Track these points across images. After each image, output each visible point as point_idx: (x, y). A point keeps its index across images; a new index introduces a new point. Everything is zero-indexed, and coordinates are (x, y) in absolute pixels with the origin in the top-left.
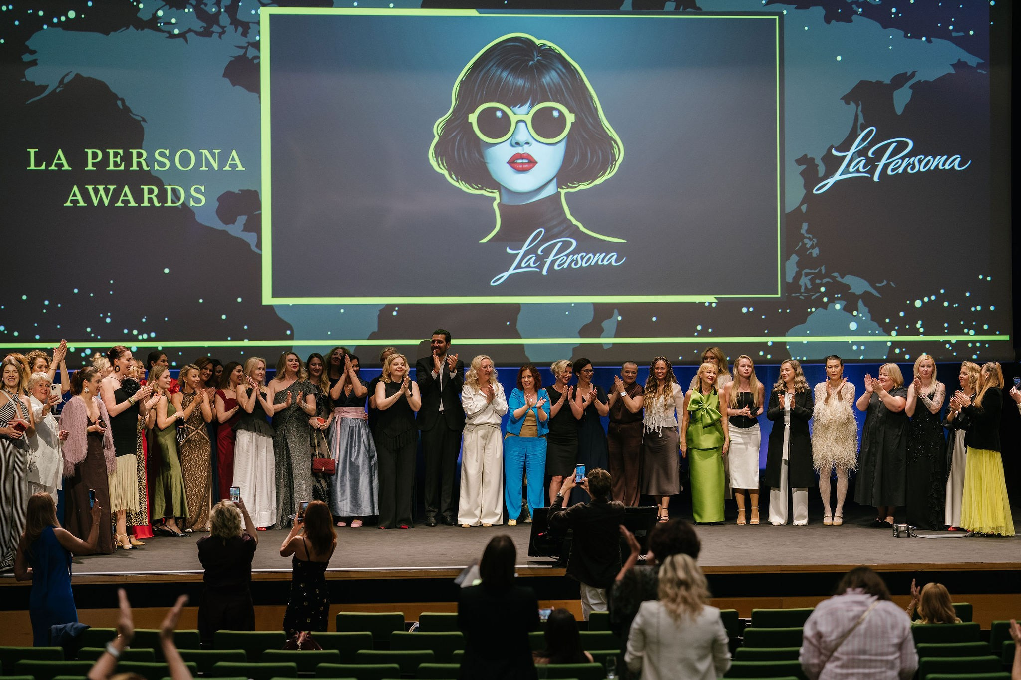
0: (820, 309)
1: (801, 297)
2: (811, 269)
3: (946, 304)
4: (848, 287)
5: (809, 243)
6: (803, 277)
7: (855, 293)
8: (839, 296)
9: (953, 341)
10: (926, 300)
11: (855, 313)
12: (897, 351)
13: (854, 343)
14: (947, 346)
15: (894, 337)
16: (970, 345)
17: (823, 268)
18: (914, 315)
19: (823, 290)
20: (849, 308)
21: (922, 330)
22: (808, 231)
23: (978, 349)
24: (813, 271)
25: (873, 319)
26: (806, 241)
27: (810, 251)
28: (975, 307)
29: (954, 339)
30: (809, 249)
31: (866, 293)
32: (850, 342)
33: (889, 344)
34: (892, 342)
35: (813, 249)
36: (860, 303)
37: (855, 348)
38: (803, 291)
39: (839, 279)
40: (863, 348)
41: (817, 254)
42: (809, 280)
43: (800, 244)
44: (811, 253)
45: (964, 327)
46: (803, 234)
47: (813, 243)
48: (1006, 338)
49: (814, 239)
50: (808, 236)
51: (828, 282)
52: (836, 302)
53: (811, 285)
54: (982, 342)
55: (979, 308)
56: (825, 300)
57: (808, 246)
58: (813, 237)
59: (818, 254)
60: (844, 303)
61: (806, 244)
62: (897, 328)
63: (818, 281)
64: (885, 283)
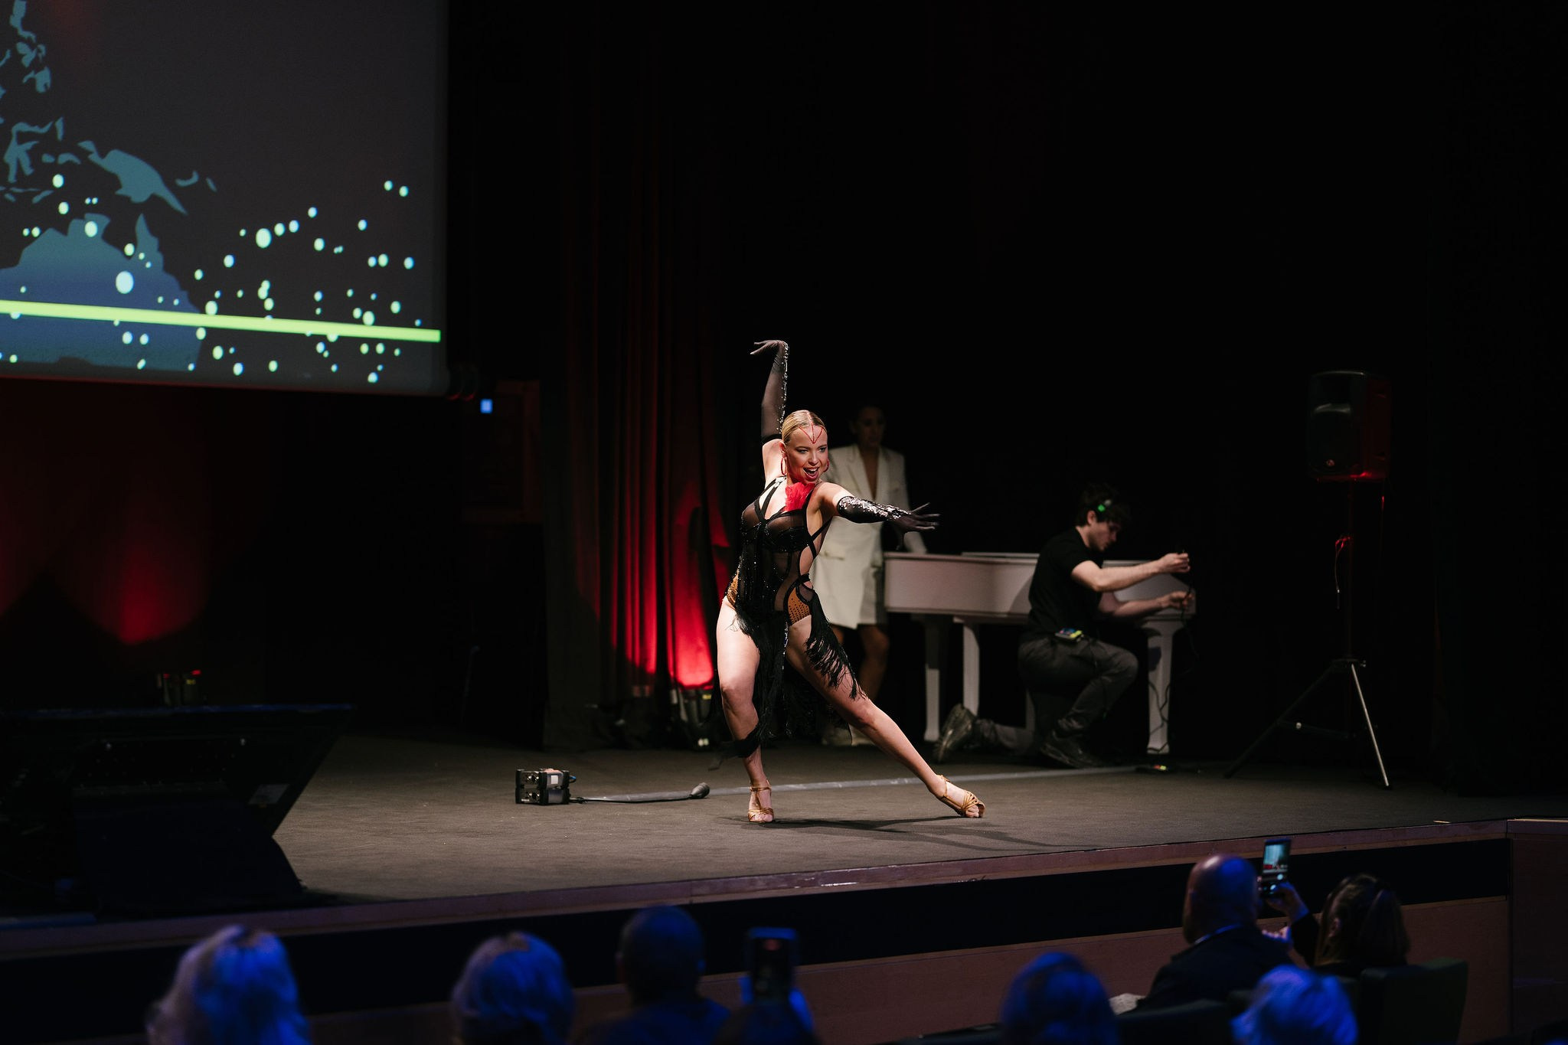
0: (51, 232)
1: (8, 196)
2: (33, 124)
3: (319, 245)
4: (113, 181)
5: (28, 56)
6: (14, 141)
7: (126, 199)
8: (95, 201)
9: (332, 338)
10: (279, 229)
11: (129, 249)
12: (218, 353)
13: (126, 326)
14: (320, 347)
15: (211, 318)
16: (364, 349)
17: (59, 125)
18: (255, 264)
19: (58, 181)
20: (116, 236)
21: (269, 305)
22: (26, 23)
23: (380, 359)
24: (36, 129)
25: (169, 267)
26: (22, 48)
27: (31, 75)
28: (377, 258)
29: (334, 331)
30: (27, 71)
31: (154, 198)
32: (116, 323)
33: (201, 334)
34: (209, 330)
35: (36, 73)
36: (141, 226)
37: (127, 338)
38: (12, 178)
39: (94, 158)
40: (144, 339)
41: (45, 85)
42: (30, 153)
43: (8, 55)
44: (32, 82)
45: (355, 302)
46: (15, 30)
47: (37, 57)
48: (433, 336)
49: (42, 47)
50: (26, 34)
51: (69, 163)
52: (87, 216)
53: (32, 166)
54: (390, 344)
55: (383, 260)
56: (64, 208)
57: (26, 61)
58: (40, 41)
59: (49, 85)
60: (106, 221)
61: (21, 56)
62: (217, 294)
63: (47, 159)
64: (195, 179)
